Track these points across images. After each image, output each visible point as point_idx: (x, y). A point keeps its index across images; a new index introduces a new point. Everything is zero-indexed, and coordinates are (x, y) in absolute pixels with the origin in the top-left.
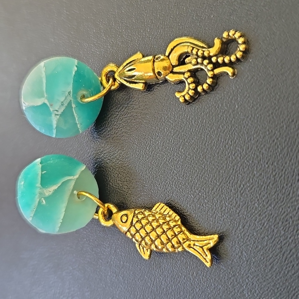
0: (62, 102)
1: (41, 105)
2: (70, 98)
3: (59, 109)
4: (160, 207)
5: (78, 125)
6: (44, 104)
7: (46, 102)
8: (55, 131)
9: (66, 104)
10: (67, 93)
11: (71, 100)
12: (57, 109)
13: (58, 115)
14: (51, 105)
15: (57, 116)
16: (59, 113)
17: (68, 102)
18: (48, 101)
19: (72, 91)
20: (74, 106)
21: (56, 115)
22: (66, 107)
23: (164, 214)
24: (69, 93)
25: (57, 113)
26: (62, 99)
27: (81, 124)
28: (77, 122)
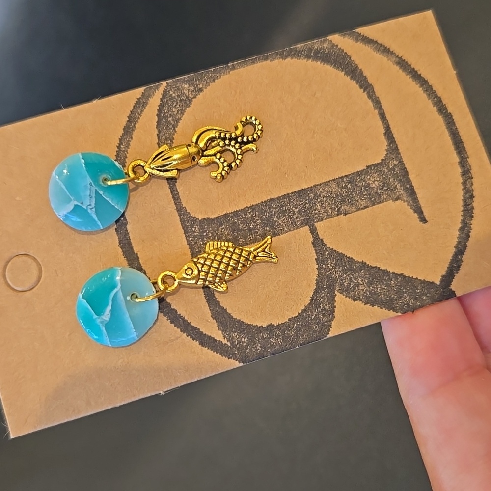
0: (90, 195)
1: (74, 208)
2: (94, 188)
3: (90, 203)
4: (211, 246)
5: (116, 207)
6: (76, 206)
7: (76, 203)
8: (99, 223)
9: (94, 195)
10: (89, 186)
11: (96, 190)
12: (89, 204)
13: (93, 208)
14: (82, 203)
15: (93, 210)
16: (93, 205)
17: (94, 192)
18: (78, 201)
19: (91, 181)
20: (101, 193)
21: (91, 209)
22: (95, 197)
23: (218, 247)
24: (91, 184)
25: (91, 207)
26: (88, 193)
27: (118, 204)
28: (113, 205)
